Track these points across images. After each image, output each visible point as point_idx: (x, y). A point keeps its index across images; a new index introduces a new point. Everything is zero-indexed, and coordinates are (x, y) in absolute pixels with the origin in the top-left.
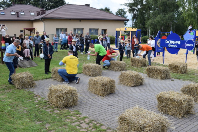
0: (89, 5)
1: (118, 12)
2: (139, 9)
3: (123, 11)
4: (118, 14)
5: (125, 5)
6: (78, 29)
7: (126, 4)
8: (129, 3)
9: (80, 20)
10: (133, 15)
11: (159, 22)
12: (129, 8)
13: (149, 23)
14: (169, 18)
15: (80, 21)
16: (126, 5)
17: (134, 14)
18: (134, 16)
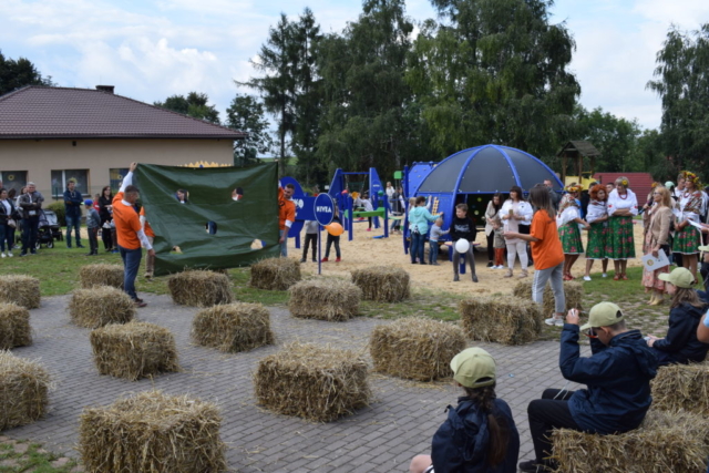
0: (110, 89)
1: (233, 107)
2: (300, 97)
3: (252, 104)
4: (236, 114)
5: (252, 86)
6: (67, 171)
7: (256, 81)
8: (263, 76)
9: (74, 141)
10: (280, 116)
11: (353, 140)
12: (266, 93)
13: (324, 143)
14: (382, 126)
15: (74, 144)
16: (254, 83)
17: (284, 114)
18: (283, 120)
